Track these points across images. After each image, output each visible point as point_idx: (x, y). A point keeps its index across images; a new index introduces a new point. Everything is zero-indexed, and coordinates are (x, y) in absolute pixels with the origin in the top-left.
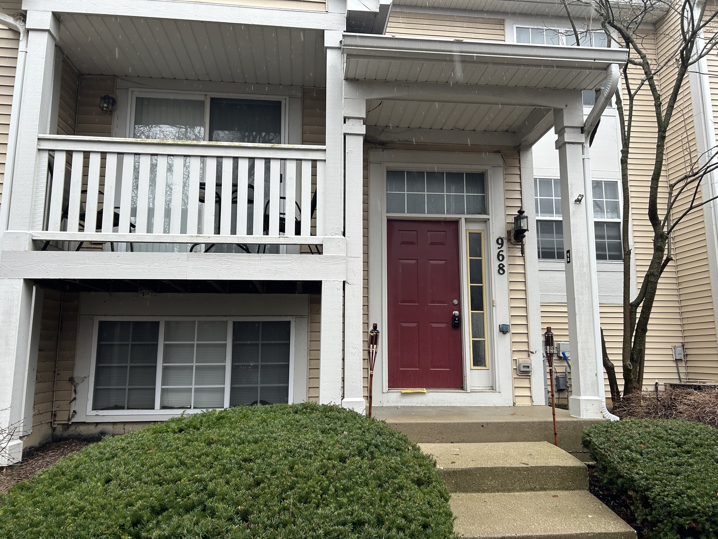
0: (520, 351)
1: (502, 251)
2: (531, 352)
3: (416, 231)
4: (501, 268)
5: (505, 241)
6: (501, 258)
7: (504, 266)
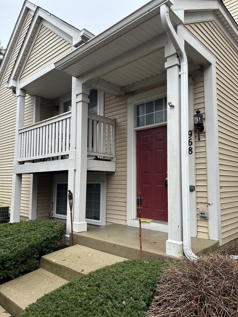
0: (202, 203)
1: (191, 139)
2: (209, 204)
3: (150, 134)
4: (190, 150)
5: (193, 132)
6: (190, 143)
7: (192, 149)
